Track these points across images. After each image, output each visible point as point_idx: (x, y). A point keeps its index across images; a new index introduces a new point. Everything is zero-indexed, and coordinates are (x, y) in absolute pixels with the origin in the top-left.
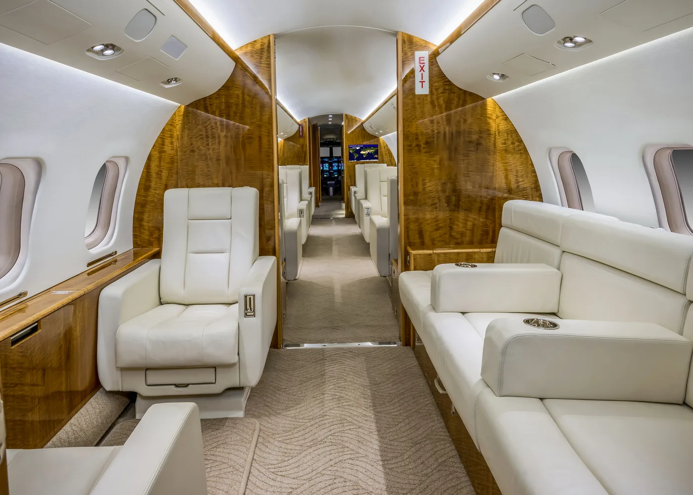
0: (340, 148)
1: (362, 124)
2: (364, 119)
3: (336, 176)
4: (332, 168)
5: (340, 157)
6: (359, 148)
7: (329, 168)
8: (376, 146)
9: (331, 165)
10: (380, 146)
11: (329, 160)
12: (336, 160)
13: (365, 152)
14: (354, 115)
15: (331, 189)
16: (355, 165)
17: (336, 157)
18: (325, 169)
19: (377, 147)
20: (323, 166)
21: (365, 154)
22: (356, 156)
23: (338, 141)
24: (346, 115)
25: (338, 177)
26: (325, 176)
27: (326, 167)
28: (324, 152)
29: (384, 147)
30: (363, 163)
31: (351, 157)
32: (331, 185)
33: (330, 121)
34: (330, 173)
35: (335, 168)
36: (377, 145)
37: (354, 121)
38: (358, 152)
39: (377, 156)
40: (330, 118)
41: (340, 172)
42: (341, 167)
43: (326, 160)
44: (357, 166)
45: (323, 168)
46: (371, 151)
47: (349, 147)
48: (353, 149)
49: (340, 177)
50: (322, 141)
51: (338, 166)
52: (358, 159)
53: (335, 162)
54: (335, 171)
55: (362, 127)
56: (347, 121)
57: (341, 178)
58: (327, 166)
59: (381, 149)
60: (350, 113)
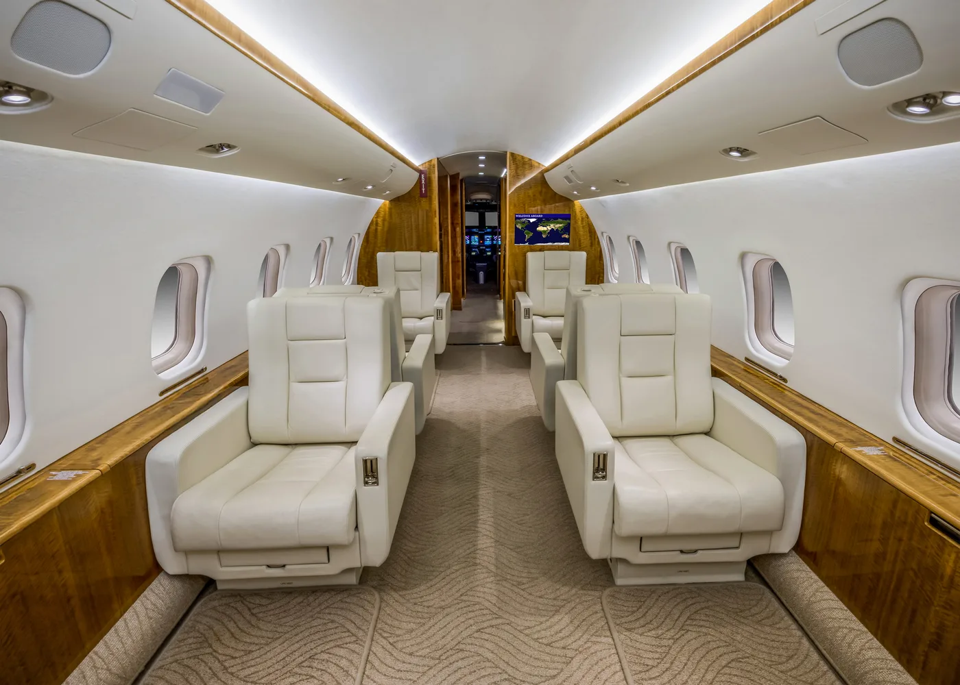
0: (495, 214)
1: (542, 173)
2: (547, 163)
3: (489, 254)
4: (483, 243)
5: (495, 227)
6: (534, 220)
7: (479, 242)
8: (567, 217)
9: (482, 238)
10: (575, 217)
11: (479, 231)
12: (489, 230)
13: (545, 229)
14: (527, 155)
15: (481, 274)
16: (526, 253)
17: (489, 227)
18: (473, 243)
19: (570, 219)
20: (470, 239)
21: (545, 231)
22: (528, 235)
23: (494, 203)
24: (512, 154)
25: (491, 256)
26: (474, 254)
27: (475, 240)
28: (471, 219)
29: (582, 218)
30: (542, 249)
31: (519, 237)
32: (482, 269)
33: (482, 170)
34: (480, 250)
35: (488, 242)
36: (570, 215)
37: (527, 166)
38: (532, 227)
39: (567, 236)
40: (482, 162)
41: (494, 248)
42: (497, 240)
43: (475, 230)
44: (530, 255)
45: (471, 242)
46: (558, 226)
47: (516, 218)
48: (524, 222)
49: (494, 256)
50: (469, 203)
51: (492, 240)
52: (531, 241)
53: (488, 234)
54: (487, 247)
55: (541, 181)
56: (513, 167)
57: (496, 258)
58: (477, 240)
59: (576, 222)
60: (522, 151)
